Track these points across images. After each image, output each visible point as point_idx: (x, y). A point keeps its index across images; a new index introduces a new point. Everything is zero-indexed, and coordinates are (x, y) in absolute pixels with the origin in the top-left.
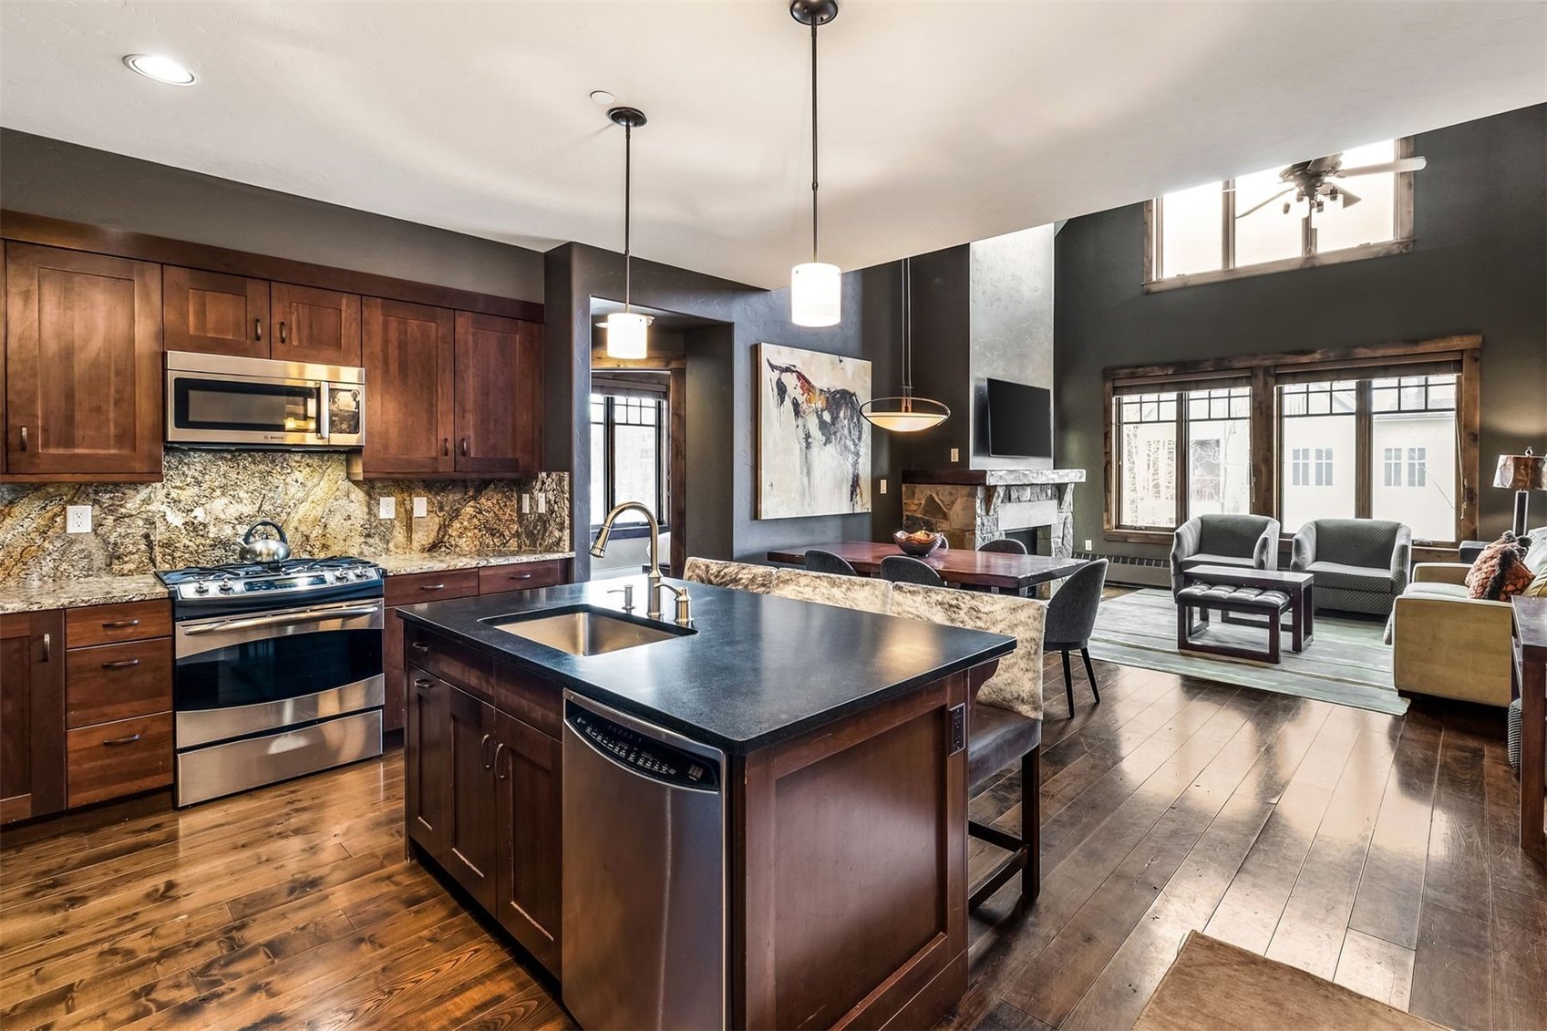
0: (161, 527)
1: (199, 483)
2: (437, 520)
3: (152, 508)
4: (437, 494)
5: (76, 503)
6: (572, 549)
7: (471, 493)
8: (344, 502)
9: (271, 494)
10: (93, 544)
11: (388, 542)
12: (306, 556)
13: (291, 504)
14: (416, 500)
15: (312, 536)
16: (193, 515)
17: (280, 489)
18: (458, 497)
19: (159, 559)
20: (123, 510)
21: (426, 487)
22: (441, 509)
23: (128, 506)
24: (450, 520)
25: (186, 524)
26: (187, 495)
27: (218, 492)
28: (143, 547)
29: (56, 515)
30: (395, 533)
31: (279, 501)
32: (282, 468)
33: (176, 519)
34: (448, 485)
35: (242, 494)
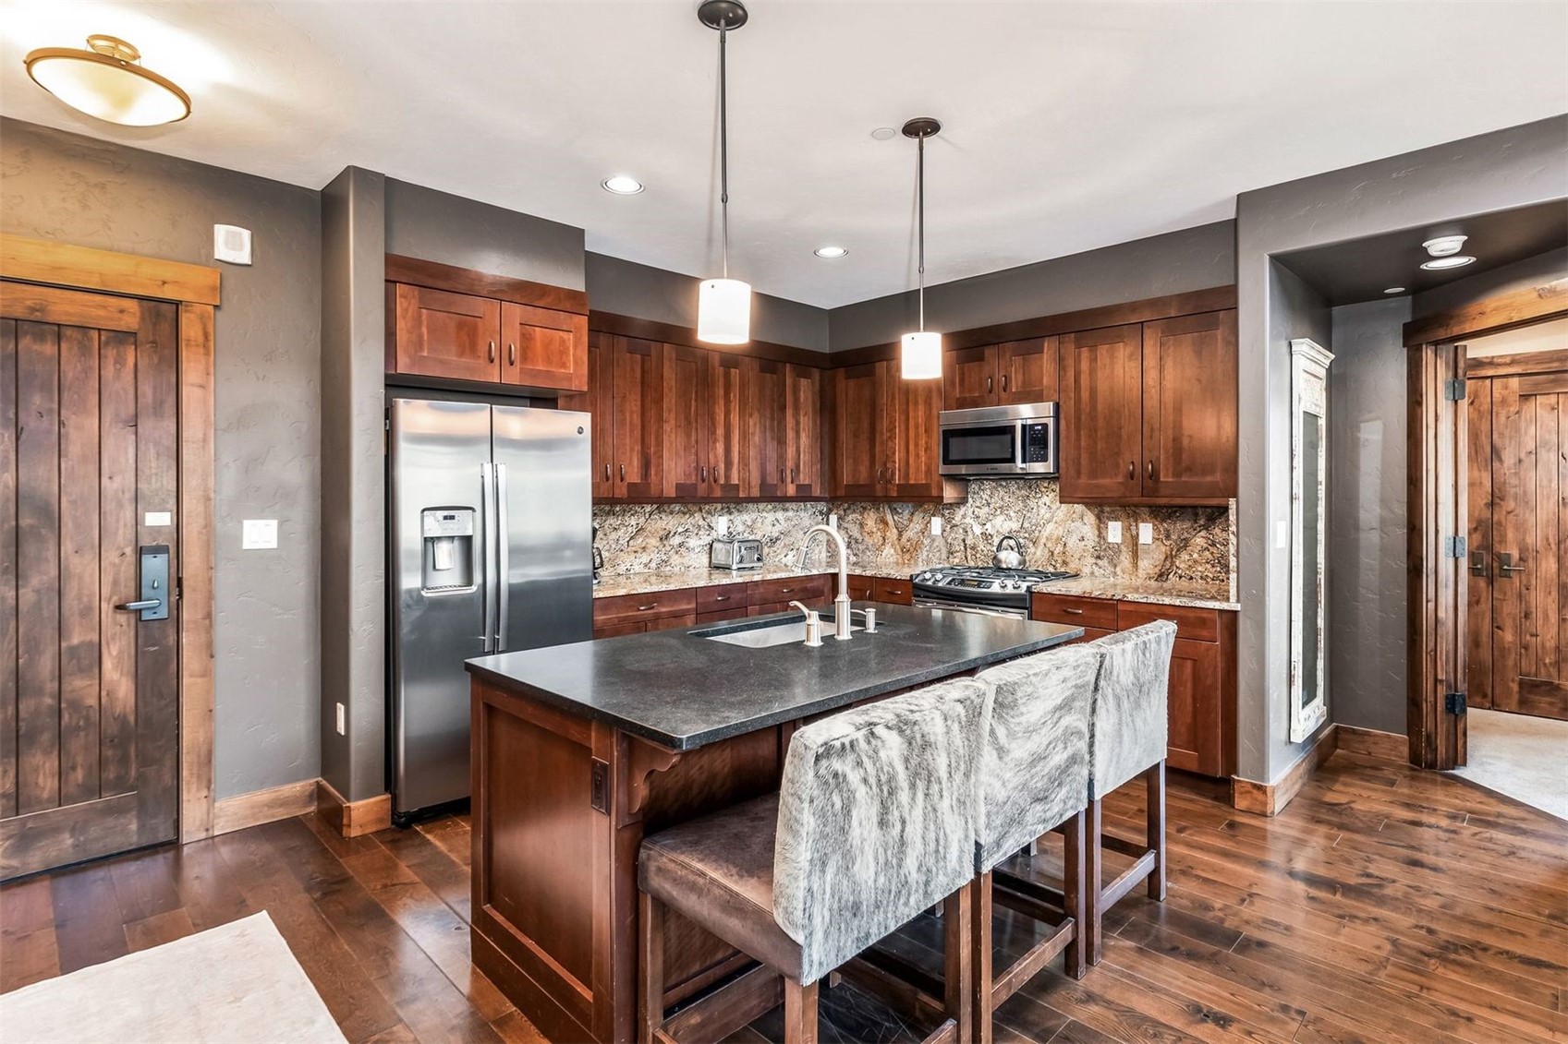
0: (971, 536)
1: (989, 504)
2: (1163, 548)
3: (966, 521)
4: (1163, 520)
5: (935, 516)
6: (1238, 601)
7: (1202, 522)
8: (1078, 524)
9: (1029, 515)
10: (940, 542)
11: (1115, 566)
12: (1052, 570)
13: (1041, 523)
14: (1142, 525)
15: (1056, 552)
16: (986, 527)
17: (1034, 510)
18: (1187, 525)
19: (969, 558)
20: (954, 522)
21: (1151, 512)
22: (1168, 537)
23: (956, 519)
24: (1178, 550)
25: (982, 534)
26: (984, 512)
27: (998, 512)
28: (962, 548)
29: (928, 523)
30: (1122, 558)
31: (1034, 521)
32: (1036, 492)
33: (978, 530)
34: (1176, 512)
35: (1012, 514)
